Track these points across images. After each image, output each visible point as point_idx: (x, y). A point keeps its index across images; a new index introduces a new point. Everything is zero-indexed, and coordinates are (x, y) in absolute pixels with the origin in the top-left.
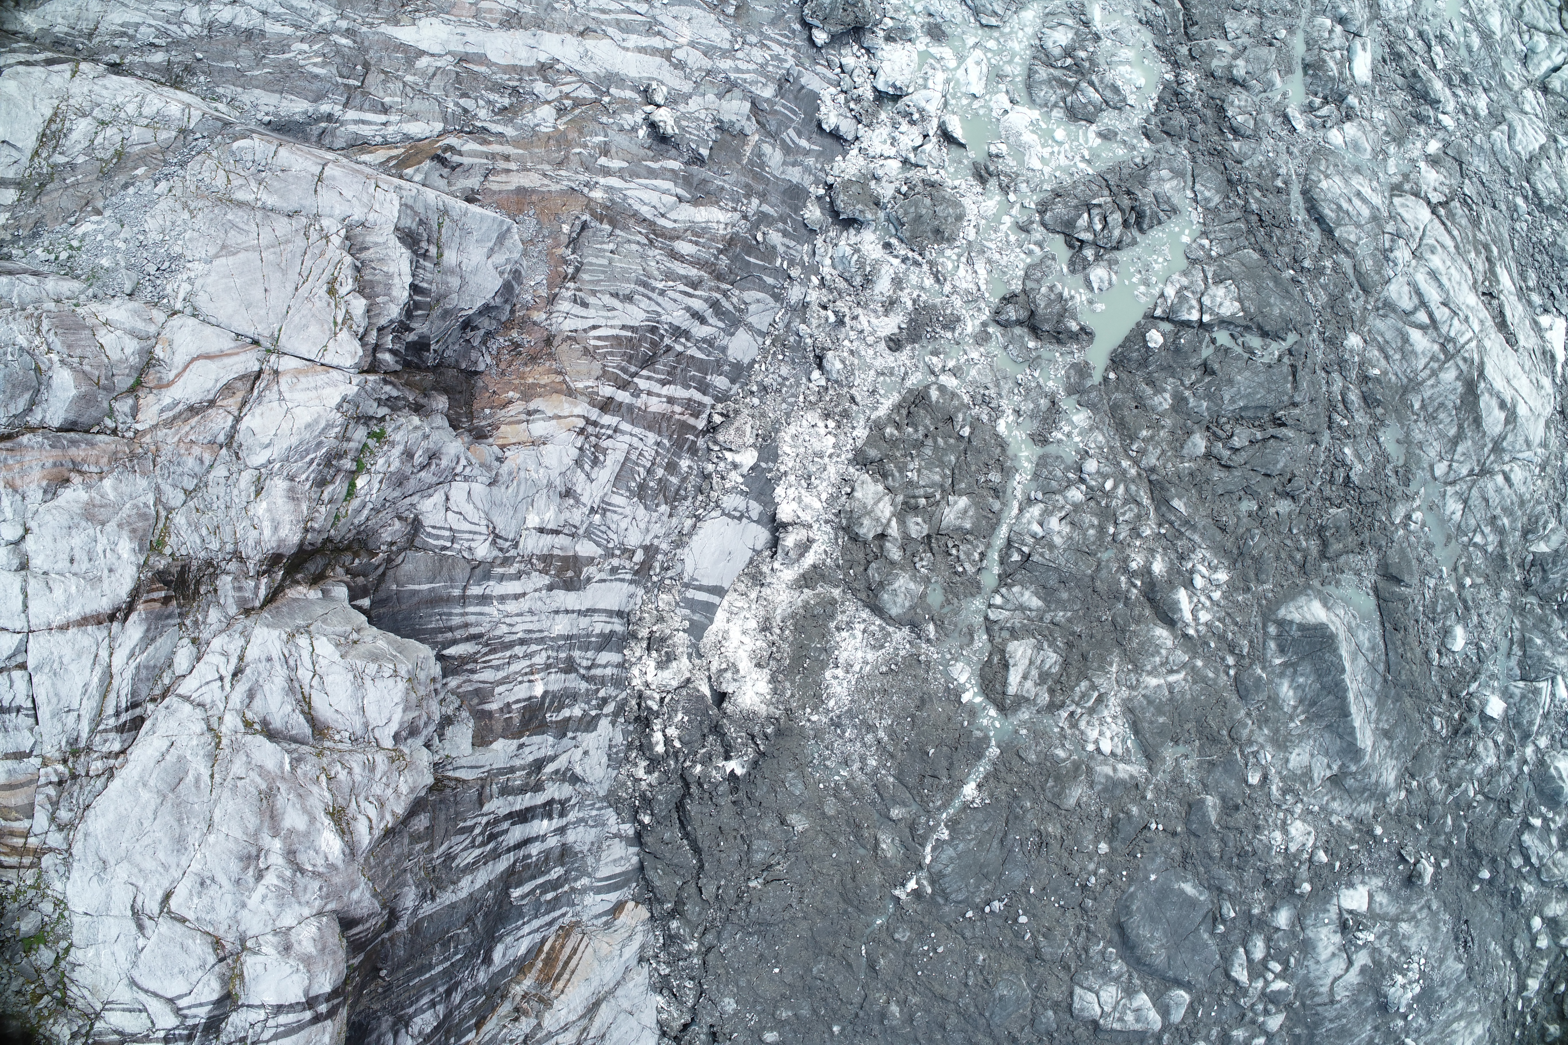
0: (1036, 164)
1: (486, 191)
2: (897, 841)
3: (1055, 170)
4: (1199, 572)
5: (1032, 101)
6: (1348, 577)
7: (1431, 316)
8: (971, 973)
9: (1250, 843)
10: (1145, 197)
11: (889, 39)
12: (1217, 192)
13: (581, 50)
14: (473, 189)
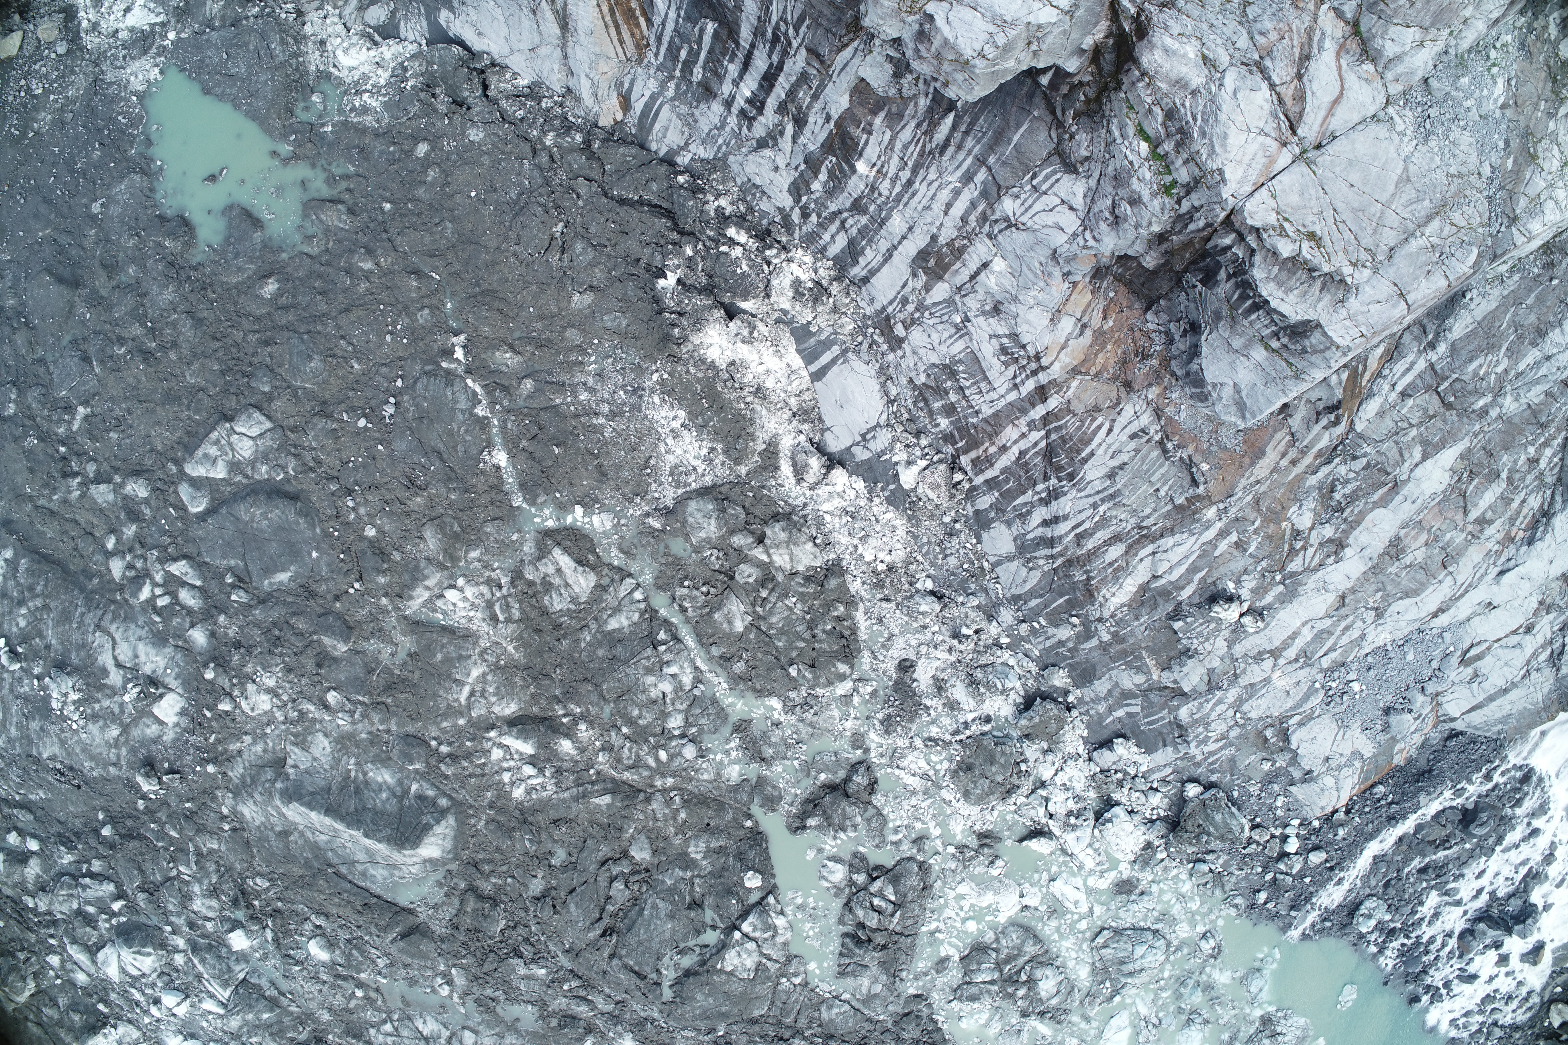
0: (963, 889)
1: (1281, 426)
2: (504, 369)
4: (536, 777)
5: (1013, 923)
6: (439, 896)
8: (350, 349)
9: (281, 655)
10: (871, 958)
11: (1148, 845)
12: (830, 1020)
13: (1331, 587)
14: (1291, 417)
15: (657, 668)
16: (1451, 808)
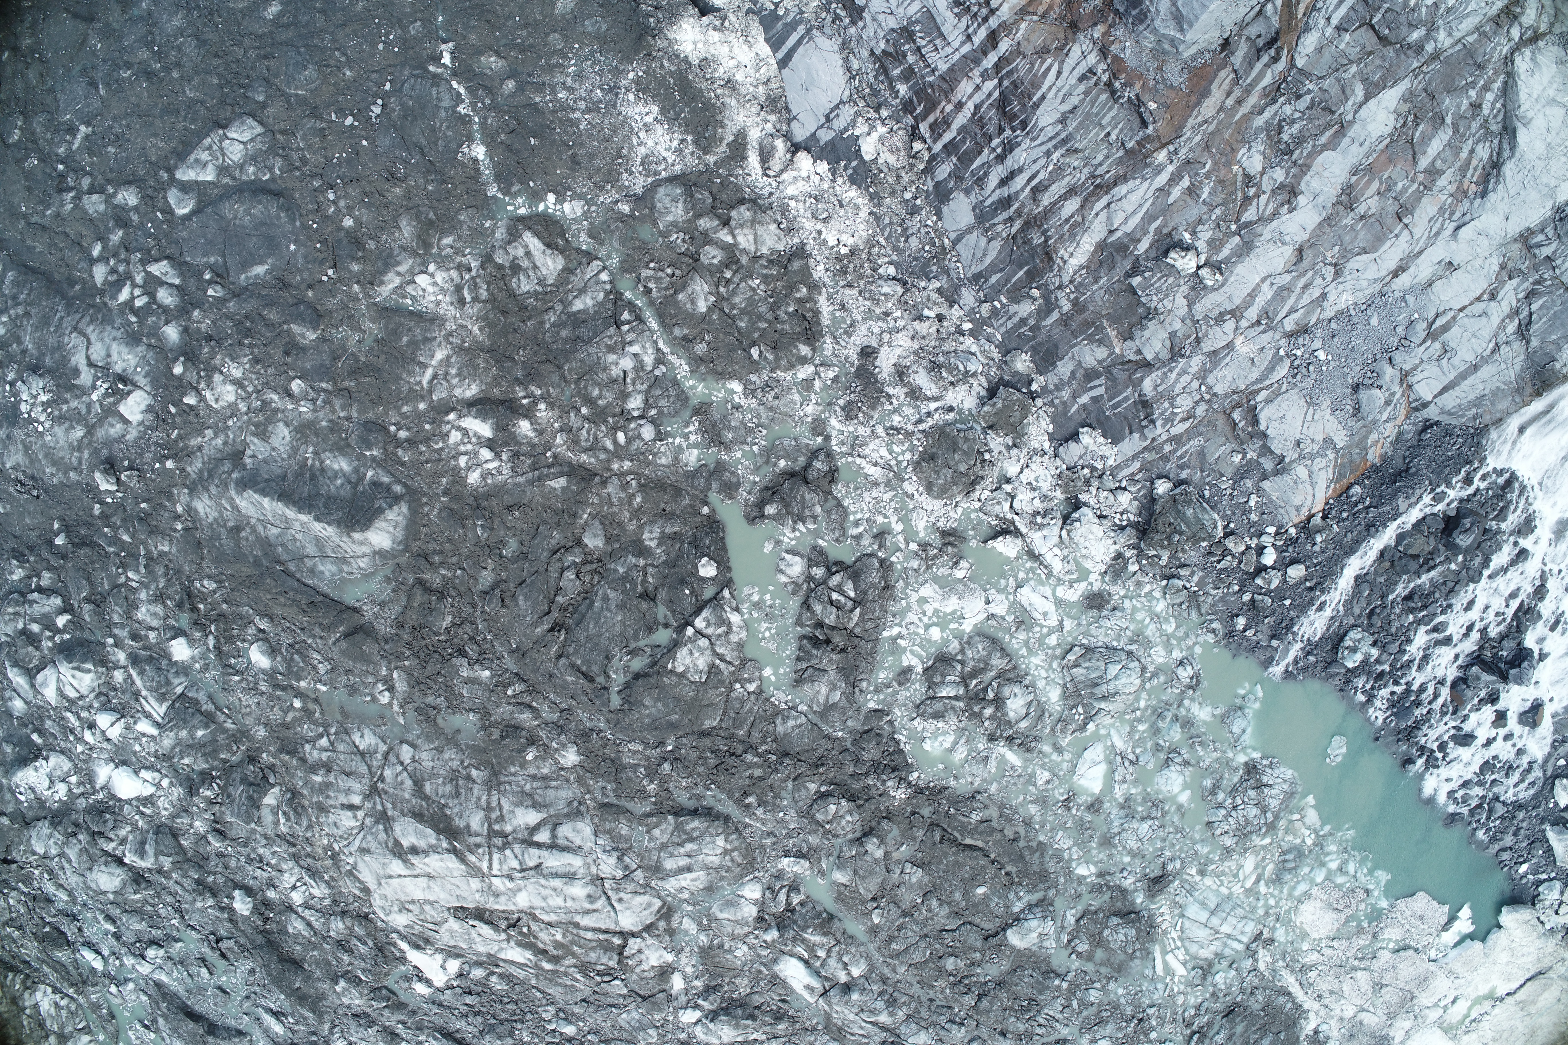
0: (926, 591)
1: (1224, 65)
2: (488, 71)
3: (908, 604)
4: (493, 461)
5: (979, 632)
6: (386, 593)
7: (538, 845)
8: (343, 59)
9: (251, 346)
10: (829, 660)
11: (1119, 556)
12: (786, 735)
13: (1287, 239)
14: (1232, 53)
15: (620, 346)
16: (1433, 514)
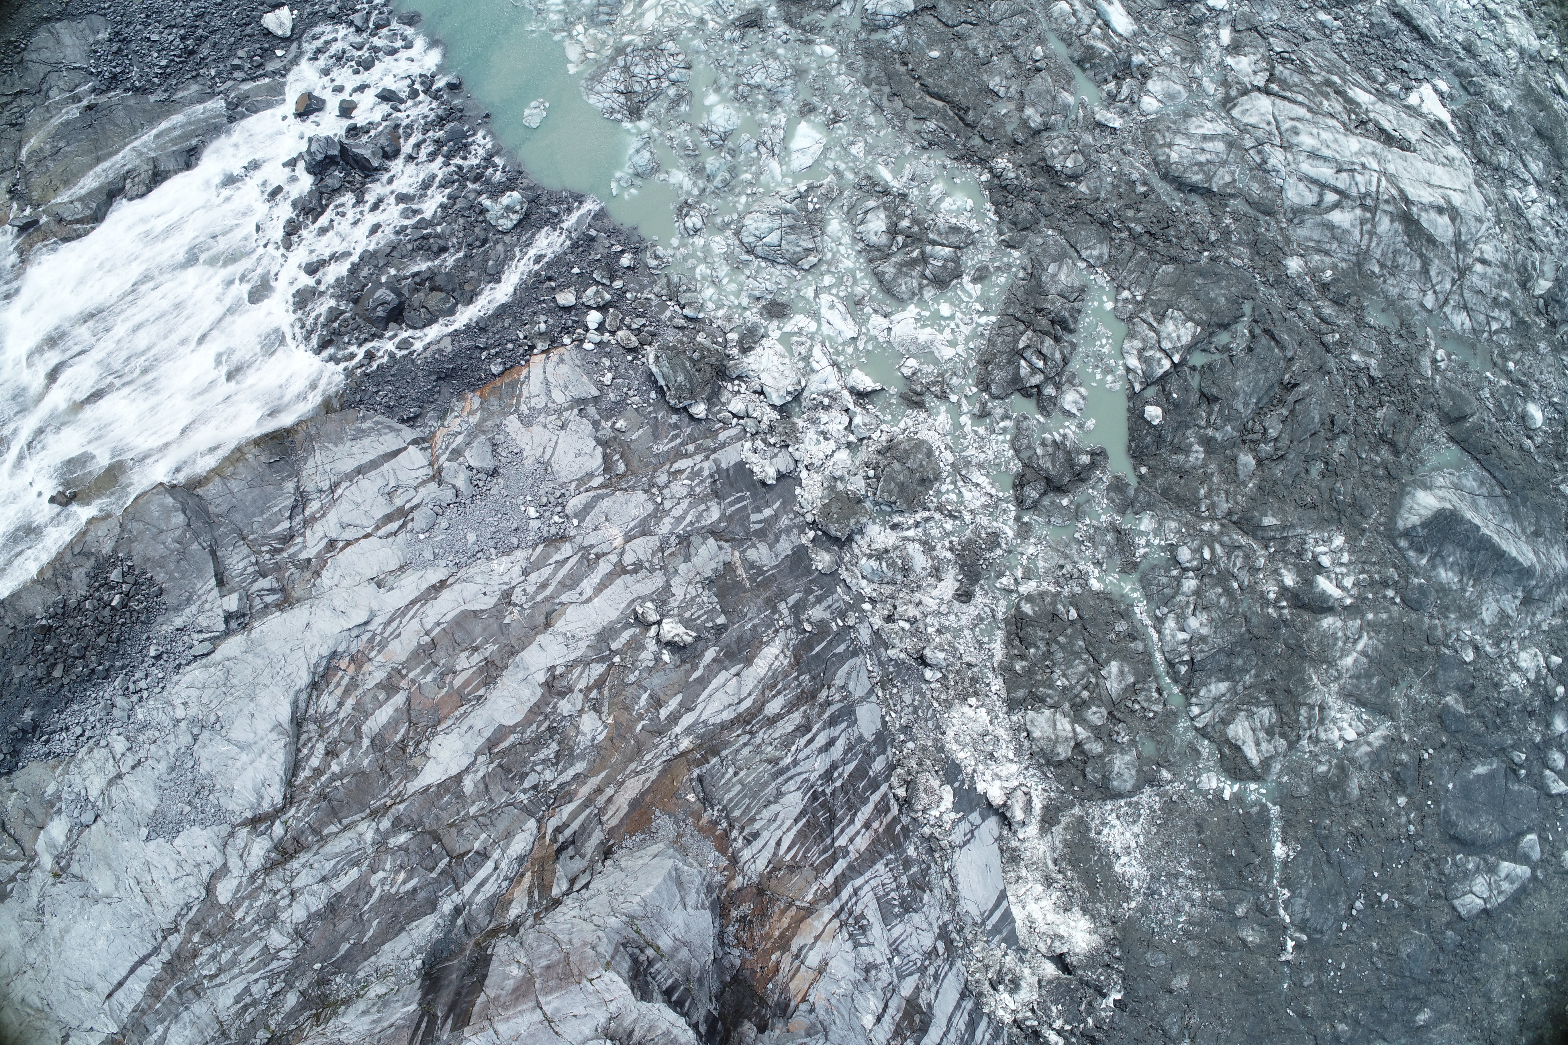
0: (948, 353)
1: (611, 832)
2: (1256, 928)
3: (967, 344)
4: (1320, 553)
5: (901, 302)
6: (1425, 451)
7: (1336, 190)
9: (1500, 701)
10: (1055, 304)
11: (745, 351)
12: (1101, 243)
13: (560, 639)
14: (602, 842)
15: (1194, 641)
16: (415, 328)
